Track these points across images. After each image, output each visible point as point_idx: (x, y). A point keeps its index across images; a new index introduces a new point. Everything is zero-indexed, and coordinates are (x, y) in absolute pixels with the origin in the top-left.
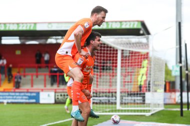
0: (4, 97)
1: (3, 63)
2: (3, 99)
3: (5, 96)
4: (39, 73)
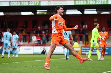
0: (86, 51)
1: (85, 27)
2: (85, 52)
3: (87, 49)
4: (110, 34)
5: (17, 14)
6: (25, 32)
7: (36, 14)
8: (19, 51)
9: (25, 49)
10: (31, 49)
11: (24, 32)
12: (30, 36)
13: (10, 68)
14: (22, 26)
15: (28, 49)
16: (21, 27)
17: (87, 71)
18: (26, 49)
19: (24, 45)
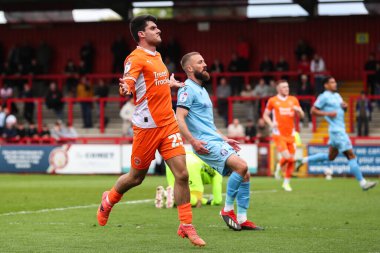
5: (55, 16)
6: (87, 88)
7: (130, 17)
8: (66, 162)
9: (87, 155)
10: (112, 155)
11: (81, 88)
12: (105, 103)
13: (36, 230)
14: (71, 64)
15: (100, 155)
16: (67, 69)
17: (332, 243)
18: (93, 155)
19: (85, 141)
